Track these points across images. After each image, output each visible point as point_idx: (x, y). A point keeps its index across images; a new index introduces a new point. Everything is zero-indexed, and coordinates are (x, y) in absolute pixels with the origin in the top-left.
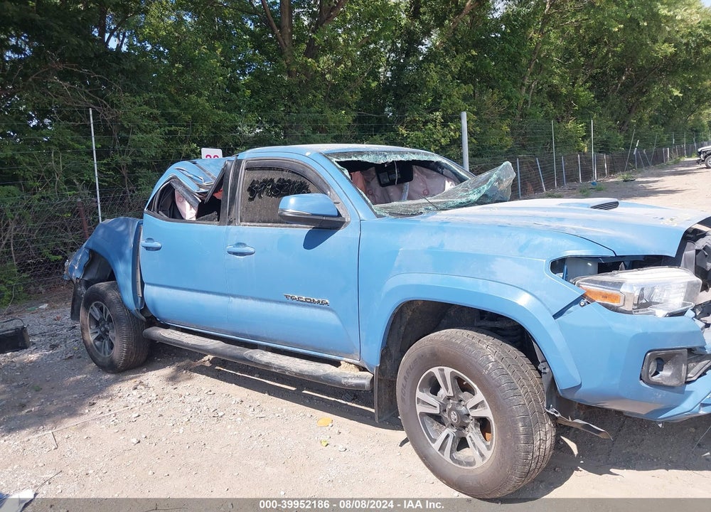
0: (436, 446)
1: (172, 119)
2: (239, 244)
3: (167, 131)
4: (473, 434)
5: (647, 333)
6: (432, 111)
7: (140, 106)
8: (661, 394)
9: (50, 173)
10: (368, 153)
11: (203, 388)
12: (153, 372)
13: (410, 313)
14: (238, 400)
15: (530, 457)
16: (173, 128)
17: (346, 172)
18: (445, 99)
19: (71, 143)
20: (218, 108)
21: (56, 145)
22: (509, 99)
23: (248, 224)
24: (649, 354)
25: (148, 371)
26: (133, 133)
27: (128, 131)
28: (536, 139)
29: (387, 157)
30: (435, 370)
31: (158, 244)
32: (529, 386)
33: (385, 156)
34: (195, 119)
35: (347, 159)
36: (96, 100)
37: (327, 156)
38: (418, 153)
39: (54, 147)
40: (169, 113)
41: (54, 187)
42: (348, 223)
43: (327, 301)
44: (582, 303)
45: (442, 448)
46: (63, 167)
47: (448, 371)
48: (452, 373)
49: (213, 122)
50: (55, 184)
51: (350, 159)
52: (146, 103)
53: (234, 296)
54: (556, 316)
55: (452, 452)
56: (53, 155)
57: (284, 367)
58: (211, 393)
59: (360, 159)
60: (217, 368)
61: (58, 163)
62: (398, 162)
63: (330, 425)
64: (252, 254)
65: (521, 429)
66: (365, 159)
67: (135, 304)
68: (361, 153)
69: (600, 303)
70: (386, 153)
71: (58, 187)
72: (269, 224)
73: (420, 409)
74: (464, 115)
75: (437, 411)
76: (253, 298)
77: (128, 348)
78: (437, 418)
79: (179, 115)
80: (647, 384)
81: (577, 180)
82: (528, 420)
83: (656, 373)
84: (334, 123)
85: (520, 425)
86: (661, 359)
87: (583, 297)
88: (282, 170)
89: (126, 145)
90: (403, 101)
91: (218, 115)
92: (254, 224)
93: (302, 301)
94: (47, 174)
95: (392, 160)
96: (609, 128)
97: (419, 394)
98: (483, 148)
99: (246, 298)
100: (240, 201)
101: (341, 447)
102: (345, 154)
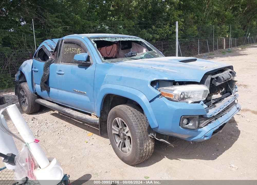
0: (117, 145)
1: (67, 23)
2: (60, 71)
3: (64, 28)
4: (127, 142)
5: (181, 109)
6: (166, 21)
7: (54, 18)
8: (188, 132)
9: (22, 42)
10: (108, 37)
11: (55, 121)
12: (41, 114)
13: (112, 98)
14: (64, 125)
15: (142, 151)
16: (66, 27)
17: (95, 45)
18: (171, 16)
19: (29, 31)
20: (84, 19)
21: (24, 32)
22: (198, 16)
23: (63, 63)
24: (183, 117)
25: (40, 114)
26: (52, 28)
27: (50, 27)
28: (208, 32)
29: (117, 39)
30: (116, 119)
31: (37, 70)
32: (143, 126)
33: (116, 39)
34: (75, 23)
35: (98, 40)
36: (39, 16)
37: (90, 38)
38: (131, 38)
39: (23, 33)
40: (66, 21)
41: (24, 47)
42: (92, 64)
43: (86, 93)
44: (160, 97)
45: (119, 146)
46: (27, 40)
47: (120, 119)
48: (121, 120)
49: (82, 25)
50: (24, 46)
51: (100, 40)
52: (56, 17)
53: (59, 89)
54: (150, 102)
55: (121, 148)
56: (23, 36)
57: (73, 115)
58: (57, 122)
59: (104, 40)
60: (60, 114)
61: (25, 39)
62: (121, 41)
63: (91, 135)
64: (63, 74)
65: (138, 141)
66: (106, 40)
67: (33, 90)
68: (105, 37)
69: (166, 98)
70: (116, 38)
71: (25, 48)
72: (69, 64)
73: (113, 132)
74: (177, 22)
75: (118, 133)
76: (65, 90)
77: (31, 106)
78: (118, 135)
79: (69, 21)
80: (183, 128)
81: (223, 48)
82: (141, 138)
83: (188, 124)
84: (128, 25)
85: (138, 140)
86: (189, 119)
87: (161, 95)
88: (75, 44)
89: (49, 32)
90: (155, 17)
91: (84, 22)
92: (65, 63)
93: (78, 92)
94: (21, 43)
95: (119, 40)
96: (239, 28)
97: (113, 127)
98: (186, 35)
99: (63, 90)
100: (61, 55)
101: (91, 144)
102: (97, 38)
